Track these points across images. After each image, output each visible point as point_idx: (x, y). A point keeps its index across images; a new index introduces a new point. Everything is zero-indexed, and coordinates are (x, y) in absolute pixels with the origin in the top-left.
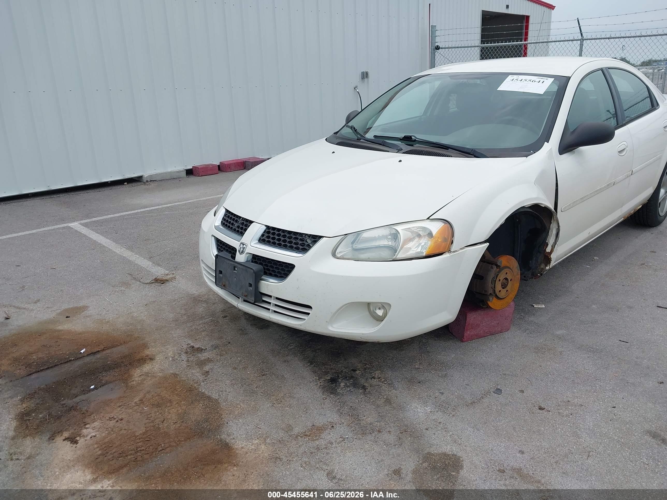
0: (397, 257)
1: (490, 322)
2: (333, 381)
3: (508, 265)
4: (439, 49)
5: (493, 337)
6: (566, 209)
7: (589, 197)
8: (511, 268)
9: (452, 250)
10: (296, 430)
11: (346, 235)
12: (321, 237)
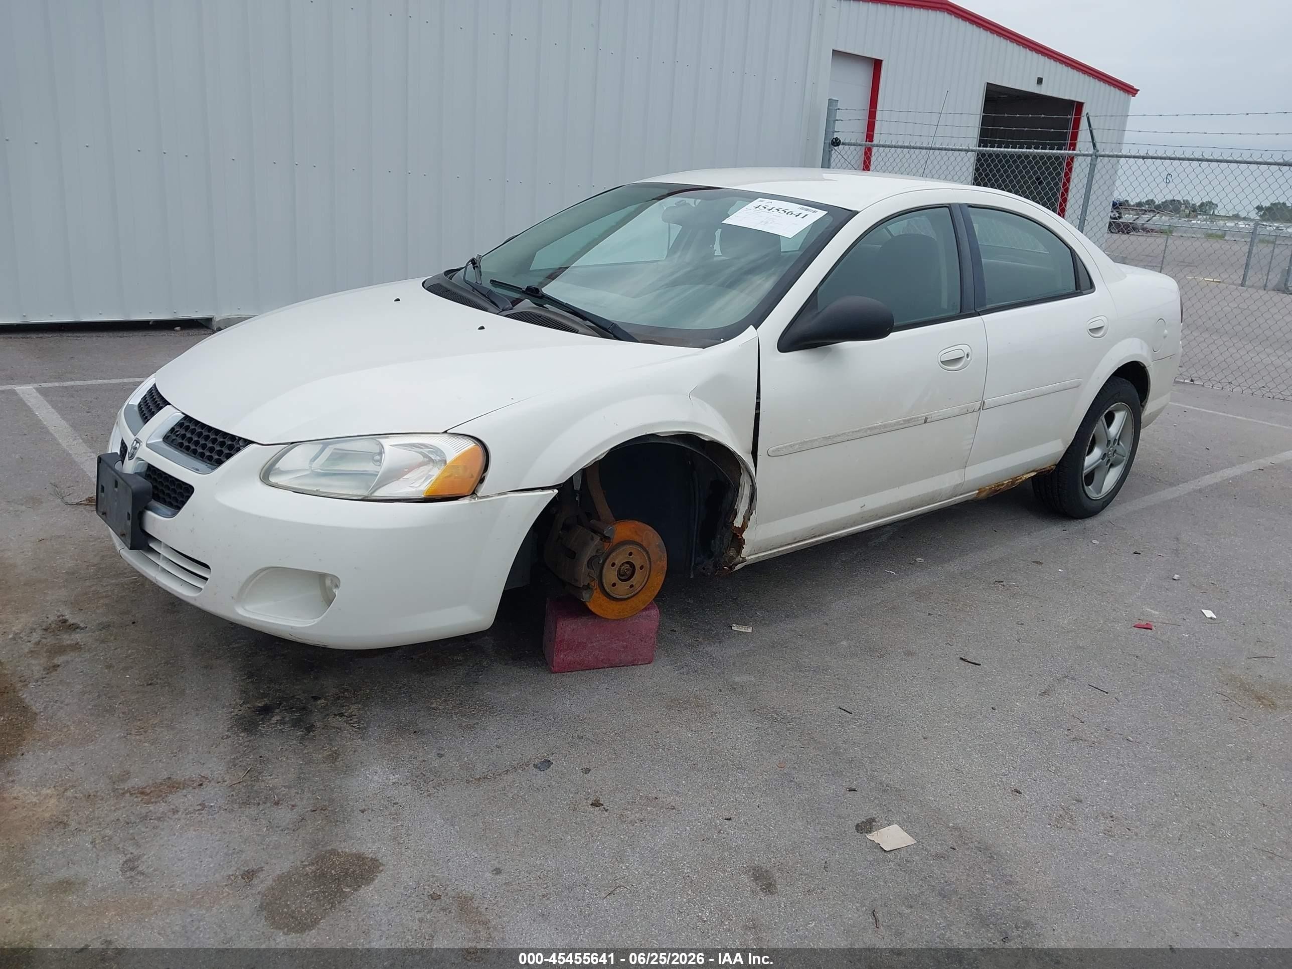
0: (373, 495)
1: (609, 641)
2: (266, 711)
3: (637, 539)
4: (838, 145)
5: (613, 672)
6: (782, 453)
7: (850, 438)
8: (644, 544)
9: (479, 495)
10: (136, 782)
11: (293, 443)
12: (248, 442)
